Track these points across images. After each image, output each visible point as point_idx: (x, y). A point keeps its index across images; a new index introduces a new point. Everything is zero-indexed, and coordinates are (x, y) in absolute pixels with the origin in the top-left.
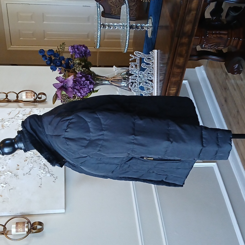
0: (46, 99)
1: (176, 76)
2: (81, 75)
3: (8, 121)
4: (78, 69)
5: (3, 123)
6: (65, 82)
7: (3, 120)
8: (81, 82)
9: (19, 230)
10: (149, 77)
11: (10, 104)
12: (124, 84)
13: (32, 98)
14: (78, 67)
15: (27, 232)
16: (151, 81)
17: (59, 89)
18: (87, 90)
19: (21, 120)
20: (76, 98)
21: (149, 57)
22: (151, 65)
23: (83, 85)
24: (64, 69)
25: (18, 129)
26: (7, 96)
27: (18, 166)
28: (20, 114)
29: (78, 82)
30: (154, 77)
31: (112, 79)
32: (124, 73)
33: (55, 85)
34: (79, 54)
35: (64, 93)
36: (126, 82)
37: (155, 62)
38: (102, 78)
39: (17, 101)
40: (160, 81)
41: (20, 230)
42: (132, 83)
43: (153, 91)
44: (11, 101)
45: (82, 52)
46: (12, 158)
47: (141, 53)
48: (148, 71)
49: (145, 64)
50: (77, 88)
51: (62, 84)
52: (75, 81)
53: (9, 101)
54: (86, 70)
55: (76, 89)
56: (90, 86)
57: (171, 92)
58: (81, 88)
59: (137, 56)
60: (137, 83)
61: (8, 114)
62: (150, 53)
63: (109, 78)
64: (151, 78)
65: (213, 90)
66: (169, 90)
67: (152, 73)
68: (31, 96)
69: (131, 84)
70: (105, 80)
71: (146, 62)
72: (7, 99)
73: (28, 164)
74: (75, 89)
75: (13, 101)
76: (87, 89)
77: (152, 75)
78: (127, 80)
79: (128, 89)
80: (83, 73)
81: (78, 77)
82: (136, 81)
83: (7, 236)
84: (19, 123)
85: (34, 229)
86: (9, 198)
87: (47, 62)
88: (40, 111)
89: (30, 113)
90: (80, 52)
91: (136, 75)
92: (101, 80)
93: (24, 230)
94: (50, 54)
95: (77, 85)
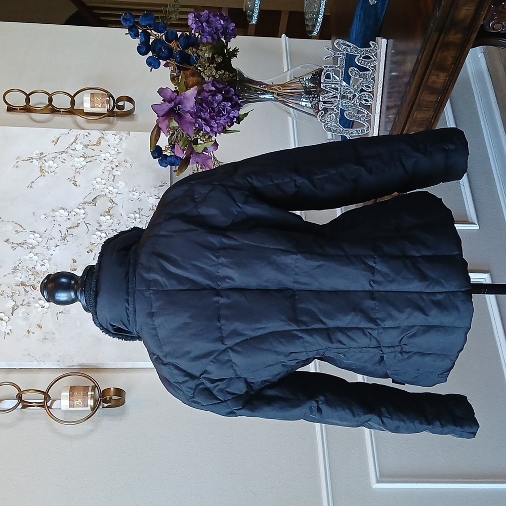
0: (133, 110)
1: (425, 109)
2: (214, 88)
3: (53, 159)
4: (207, 72)
5: (43, 164)
6: (177, 101)
7: (42, 156)
8: (213, 104)
9: (76, 403)
10: (364, 99)
11: (58, 118)
12: (306, 103)
13: (105, 107)
14: (207, 66)
15: (91, 408)
16: (368, 108)
17: (164, 118)
18: (224, 122)
19: (81, 157)
20: (201, 134)
21: (368, 55)
22: (371, 73)
23: (216, 110)
24: (177, 65)
25: (73, 179)
26: (50, 100)
27: (75, 261)
28: (79, 144)
29: (206, 104)
30: (374, 99)
31: (280, 89)
32: (307, 78)
33: (155, 108)
34: (210, 34)
35: (175, 124)
36: (311, 99)
37: (379, 66)
38: (258, 87)
39: (71, 111)
40: (388, 108)
41: (78, 403)
42: (326, 110)
43: (370, 130)
44: (60, 111)
45: (217, 29)
46: (63, 244)
47: (351, 44)
48: (363, 86)
49: (356, 69)
50: (203, 116)
51: (171, 105)
52: (200, 102)
53: (54, 111)
54: (224, 74)
55: (202, 119)
56: (232, 114)
58: (212, 118)
59: (341, 51)
60: (336, 111)
61: (54, 141)
62: (371, 43)
63: (274, 87)
64: (368, 101)
65: (498, 103)
67: (370, 91)
68: (103, 103)
69: (322, 113)
70: (265, 91)
71: (359, 64)
72: (50, 107)
73: (94, 259)
74: (200, 117)
75: (63, 110)
76: (225, 119)
77: (371, 95)
78: (313, 95)
79: (314, 114)
80: (218, 82)
81: (208, 91)
82: (334, 107)
83: (51, 415)
84: (76, 164)
85: (105, 401)
86: (55, 332)
87: (139, 48)
88: (121, 139)
89: (99, 143)
90: (213, 30)
91: (334, 94)
92: (256, 90)
93: (86, 404)
94: (147, 23)
95: (205, 109)
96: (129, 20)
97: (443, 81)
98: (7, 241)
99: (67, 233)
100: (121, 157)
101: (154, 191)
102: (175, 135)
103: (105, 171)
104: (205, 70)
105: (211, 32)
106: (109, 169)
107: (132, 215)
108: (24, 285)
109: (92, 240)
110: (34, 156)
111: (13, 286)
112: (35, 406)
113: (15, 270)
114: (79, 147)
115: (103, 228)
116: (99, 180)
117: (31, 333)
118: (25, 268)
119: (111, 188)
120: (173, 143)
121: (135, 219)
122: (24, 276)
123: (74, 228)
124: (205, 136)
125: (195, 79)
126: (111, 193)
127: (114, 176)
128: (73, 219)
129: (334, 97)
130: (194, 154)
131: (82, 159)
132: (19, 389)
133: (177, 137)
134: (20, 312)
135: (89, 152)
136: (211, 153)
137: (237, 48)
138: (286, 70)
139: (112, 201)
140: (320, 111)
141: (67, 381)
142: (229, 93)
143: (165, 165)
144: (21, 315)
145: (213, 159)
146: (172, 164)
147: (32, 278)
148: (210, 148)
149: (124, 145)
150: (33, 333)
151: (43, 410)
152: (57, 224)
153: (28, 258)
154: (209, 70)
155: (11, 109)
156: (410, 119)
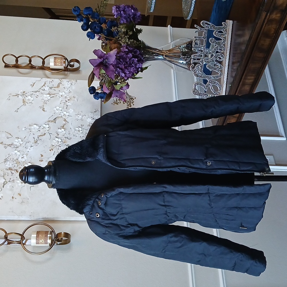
0: (79, 68)
1: (257, 62)
2: (127, 50)
3: (31, 95)
4: (123, 41)
5: (25, 98)
6: (105, 57)
7: (24, 93)
8: (126, 59)
9: (41, 241)
10: (219, 58)
11: (34, 72)
12: (183, 61)
13: (63, 66)
14: (123, 37)
15: (49, 245)
16: (221, 63)
17: (96, 68)
18: (133, 71)
19: (47, 94)
20: (119, 79)
21: (221, 30)
22: (223, 41)
23: (128, 63)
24: (105, 37)
25: (42, 107)
26: (30, 61)
27: (42, 156)
29: (122, 59)
30: (225, 57)
31: (167, 53)
32: (183, 46)
33: (92, 61)
34: (125, 18)
35: (103, 71)
36: (186, 58)
37: (228, 37)
38: (154, 51)
39: (43, 68)
40: (233, 63)
41: (41, 242)
42: (195, 64)
43: (222, 77)
44: (36, 68)
45: (130, 15)
46: (35, 146)
47: (210, 23)
48: (218, 49)
49: (214, 39)
51: (101, 60)
52: (119, 58)
53: (33, 67)
54: (133, 42)
55: (120, 68)
56: (138, 65)
57: (247, 81)
58: (126, 68)
59: (204, 28)
60: (201, 64)
61: (31, 85)
62: (223, 23)
63: (164, 51)
64: (221, 59)
66: (244, 79)
67: (222, 52)
68: (61, 63)
70: (158, 54)
71: (215, 36)
72: (30, 65)
73: (53, 154)
74: (119, 67)
75: (37, 67)
77: (223, 55)
78: (187, 56)
79: (187, 68)
80: (130, 47)
81: (124, 52)
82: (200, 62)
83: (25, 249)
84: (44, 98)
85: (58, 241)
86: (29, 198)
87: (82, 27)
88: (72, 84)
89: (58, 86)
90: (127, 16)
91: (200, 54)
92: (153, 53)
93: (46, 242)
94: (88, 13)
95: (122, 62)
96: (77, 11)
97: (268, 44)
98: (2, 143)
99: (38, 139)
100: (71, 95)
101: (91, 115)
102: (104, 80)
103: (62, 103)
104: (122, 39)
105: (126, 17)
106: (64, 101)
107: (77, 129)
108: (11, 169)
109: (53, 143)
110: (19, 93)
111: (5, 170)
112: (15, 243)
113: (6, 160)
114: (47, 88)
115: (60, 136)
116: (58, 108)
117: (14, 198)
118: (12, 159)
119: (65, 113)
120: (102, 85)
121: (79, 131)
122: (11, 164)
123: (42, 136)
124: (121, 80)
125: (116, 45)
126: (65, 115)
127: (67, 106)
128: (42, 130)
129: (200, 56)
130: (114, 90)
131: (48, 95)
132: (6, 232)
133: (105, 81)
134: (8, 185)
135: (52, 91)
136: (125, 90)
137: (142, 29)
138: (170, 42)
139: (65, 120)
140: (192, 64)
141: (35, 228)
142: (136, 53)
143: (97, 98)
144: (8, 187)
145: (126, 94)
146: (101, 98)
147: (16, 165)
148: (125, 88)
149: (74, 87)
150: (16, 198)
151: (20, 246)
152: (32, 133)
153: (14, 153)
154: (125, 39)
155: (7, 66)
156: (247, 68)
